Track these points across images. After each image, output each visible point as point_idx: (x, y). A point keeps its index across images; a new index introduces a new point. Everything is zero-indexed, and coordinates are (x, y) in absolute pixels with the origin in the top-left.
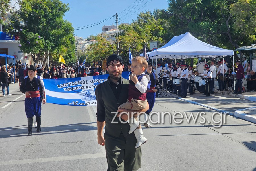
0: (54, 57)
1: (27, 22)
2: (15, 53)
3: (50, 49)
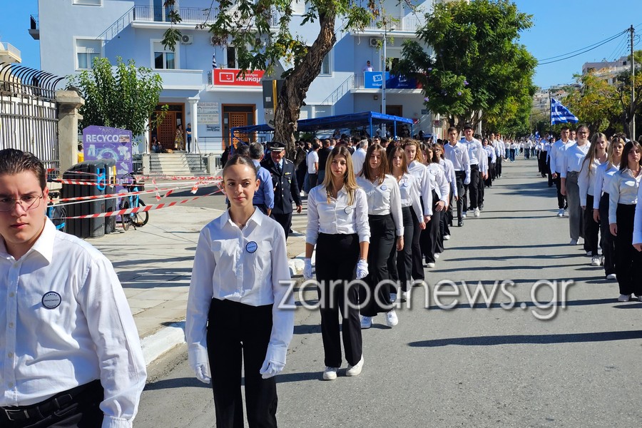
0: (490, 122)
1: (442, 50)
2: (415, 114)
3: (485, 105)
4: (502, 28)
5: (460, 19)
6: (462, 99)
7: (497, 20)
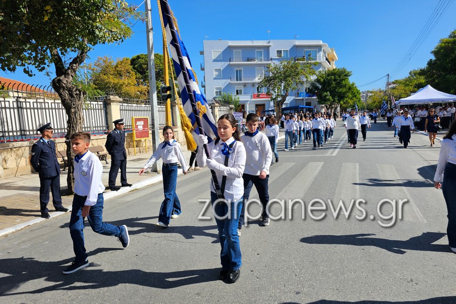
1: (322, 85)
4: (342, 77)
5: (328, 75)
6: (329, 100)
7: (340, 75)
